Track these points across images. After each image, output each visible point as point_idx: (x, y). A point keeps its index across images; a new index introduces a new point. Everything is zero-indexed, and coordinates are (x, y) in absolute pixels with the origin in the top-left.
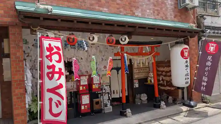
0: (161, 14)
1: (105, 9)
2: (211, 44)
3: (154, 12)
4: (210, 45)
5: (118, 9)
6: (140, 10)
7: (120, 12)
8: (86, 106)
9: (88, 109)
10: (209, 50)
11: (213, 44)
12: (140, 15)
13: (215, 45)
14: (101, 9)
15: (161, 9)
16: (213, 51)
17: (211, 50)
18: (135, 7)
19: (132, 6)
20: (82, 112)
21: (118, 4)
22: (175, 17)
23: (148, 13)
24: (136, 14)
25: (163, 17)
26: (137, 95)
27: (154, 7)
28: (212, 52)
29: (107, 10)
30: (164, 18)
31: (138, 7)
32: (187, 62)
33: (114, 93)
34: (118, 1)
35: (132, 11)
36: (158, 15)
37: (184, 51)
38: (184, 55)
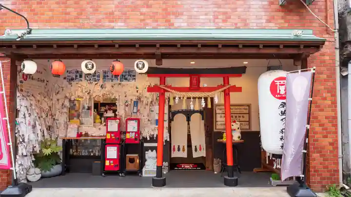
0: (234, 19)
1: (119, 24)
3: (216, 17)
5: (142, 20)
6: (185, 17)
7: (147, 24)
9: (115, 166)
12: (184, 25)
14: (113, 24)
15: (234, 10)
18: (174, 14)
19: (169, 14)
20: (106, 169)
21: (142, 14)
22: (269, 21)
23: (201, 21)
24: (176, 25)
25: (236, 24)
30: (239, 25)
31: (182, 14)
32: (284, 105)
33: (179, 150)
34: (144, 10)
35: (168, 21)
36: (224, 21)
37: (278, 83)
38: (278, 92)
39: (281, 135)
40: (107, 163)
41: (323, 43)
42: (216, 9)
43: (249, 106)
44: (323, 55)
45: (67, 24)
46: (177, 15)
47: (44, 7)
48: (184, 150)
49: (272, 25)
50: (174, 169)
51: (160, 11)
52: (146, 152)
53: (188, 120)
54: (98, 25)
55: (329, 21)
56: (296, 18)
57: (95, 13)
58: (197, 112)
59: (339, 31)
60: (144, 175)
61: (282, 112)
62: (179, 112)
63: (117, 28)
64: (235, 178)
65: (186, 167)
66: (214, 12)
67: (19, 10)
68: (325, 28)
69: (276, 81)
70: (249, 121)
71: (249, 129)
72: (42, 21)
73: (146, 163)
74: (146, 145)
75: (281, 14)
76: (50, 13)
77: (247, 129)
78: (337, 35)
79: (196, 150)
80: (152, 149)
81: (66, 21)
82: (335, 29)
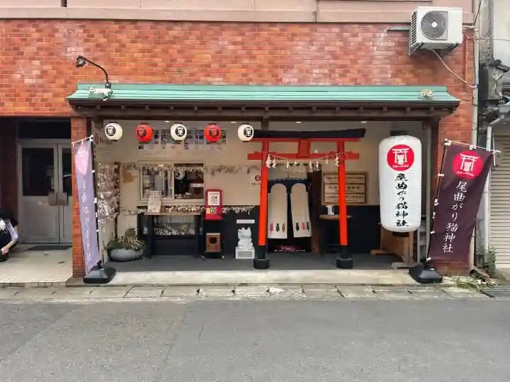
0: (354, 73)
1: (217, 79)
2: (464, 156)
3: (332, 71)
4: (464, 159)
5: (243, 75)
6: (295, 71)
7: (250, 80)
10: (462, 170)
11: (470, 156)
12: (294, 81)
13: (474, 158)
14: (209, 79)
15: (354, 62)
16: (470, 172)
17: (467, 169)
18: (284, 67)
19: (276, 67)
21: (244, 66)
22: (394, 75)
23: (315, 75)
24: (286, 80)
28: (468, 173)
29: (221, 79)
31: (291, 67)
32: (401, 176)
33: (278, 229)
34: (246, 61)
35: (275, 76)
36: (342, 76)
37: (396, 151)
38: (396, 162)
39: (397, 210)
41: (456, 105)
42: (332, 61)
43: (365, 174)
44: (458, 116)
45: (154, 78)
46: (287, 68)
47: (124, 55)
49: (398, 80)
50: (273, 251)
51: (266, 63)
52: (239, 230)
53: (289, 191)
54: (192, 81)
55: (467, 76)
56: (428, 71)
57: (187, 65)
58: (300, 181)
59: (479, 86)
60: (237, 257)
61: (399, 185)
62: (278, 182)
63: (216, 83)
64: (349, 259)
65: (287, 249)
66: (330, 65)
67: (94, 59)
68: (461, 84)
69: (394, 150)
70: (365, 194)
71: (366, 202)
72: (123, 74)
73: (239, 243)
74: (239, 221)
75: (410, 67)
76: (133, 64)
77: (362, 203)
78: (476, 93)
79: (298, 228)
80: (246, 226)
81: (153, 74)
82: (474, 85)
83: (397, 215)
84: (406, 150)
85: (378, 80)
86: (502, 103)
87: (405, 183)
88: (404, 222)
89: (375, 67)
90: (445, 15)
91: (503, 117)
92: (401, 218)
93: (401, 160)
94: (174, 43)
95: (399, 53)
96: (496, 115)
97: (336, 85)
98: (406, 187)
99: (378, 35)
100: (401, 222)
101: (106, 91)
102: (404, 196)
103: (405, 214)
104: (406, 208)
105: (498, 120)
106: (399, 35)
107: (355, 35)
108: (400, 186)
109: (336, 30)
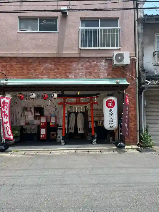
0: (94, 74)
1: (45, 77)
3: (86, 74)
5: (55, 75)
6: (73, 74)
7: (57, 77)
8: (43, 136)
9: (45, 137)
12: (73, 77)
14: (43, 77)
15: (94, 70)
18: (69, 72)
19: (66, 72)
20: (41, 139)
21: (55, 72)
22: (108, 75)
23: (80, 75)
24: (70, 77)
26: (89, 133)
27: (86, 70)
29: (47, 77)
31: (72, 72)
32: (111, 110)
35: (66, 75)
36: (90, 75)
39: (110, 122)
40: (41, 136)
44: (131, 89)
47: (12, 69)
48: (72, 129)
49: (110, 76)
51: (63, 71)
54: (37, 77)
55: (133, 75)
57: (35, 72)
59: (138, 78)
68: (131, 78)
69: (108, 101)
72: (12, 75)
76: (15, 72)
78: (137, 81)
79: (79, 130)
80: (60, 129)
81: (22, 75)
82: (136, 78)
83: (110, 124)
84: (112, 101)
85: (102, 77)
86: (146, 84)
87: (112, 113)
88: (112, 127)
89: (101, 72)
90: (123, 54)
91: (146, 89)
92: (111, 125)
93: (110, 104)
94: (30, 64)
95: (109, 67)
96: (144, 88)
97: (87, 78)
98: (112, 114)
99: (102, 61)
100: (111, 126)
101: (5, 82)
102: (112, 117)
103: (112, 124)
104: (113, 121)
105: (145, 90)
106: (109, 61)
107: (94, 61)
108: (110, 114)
109: (87, 59)
